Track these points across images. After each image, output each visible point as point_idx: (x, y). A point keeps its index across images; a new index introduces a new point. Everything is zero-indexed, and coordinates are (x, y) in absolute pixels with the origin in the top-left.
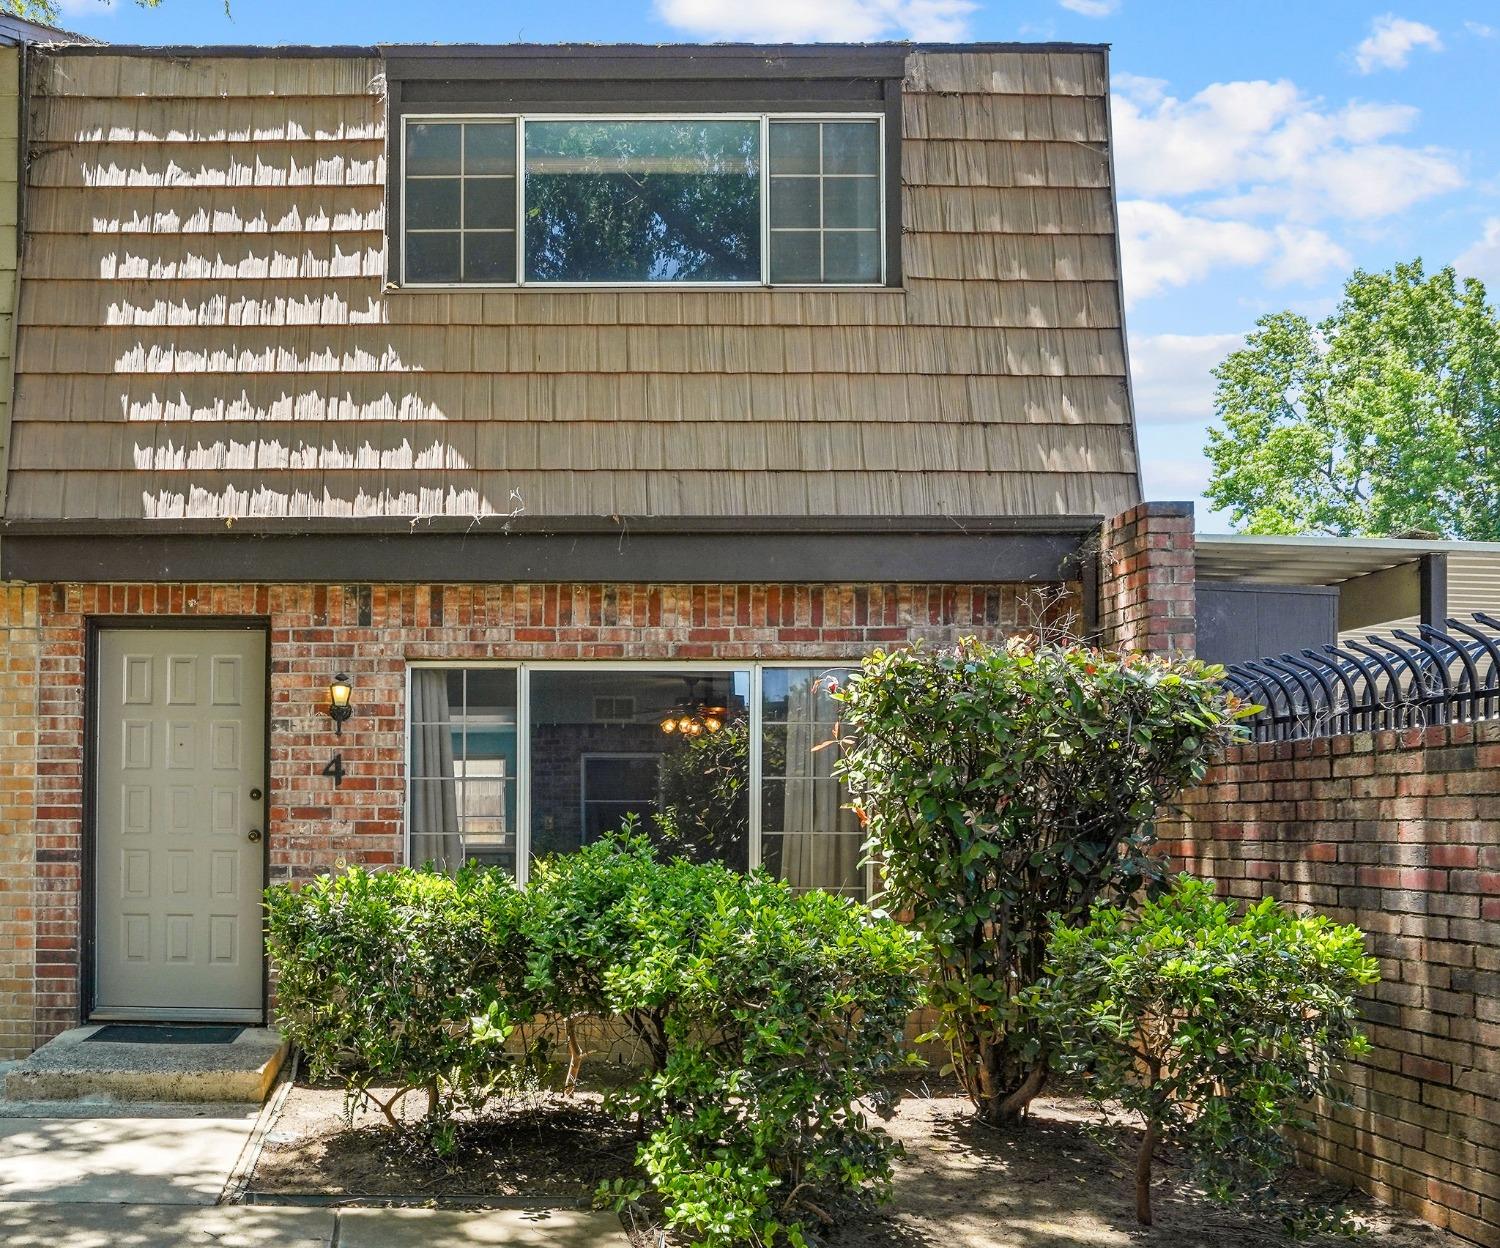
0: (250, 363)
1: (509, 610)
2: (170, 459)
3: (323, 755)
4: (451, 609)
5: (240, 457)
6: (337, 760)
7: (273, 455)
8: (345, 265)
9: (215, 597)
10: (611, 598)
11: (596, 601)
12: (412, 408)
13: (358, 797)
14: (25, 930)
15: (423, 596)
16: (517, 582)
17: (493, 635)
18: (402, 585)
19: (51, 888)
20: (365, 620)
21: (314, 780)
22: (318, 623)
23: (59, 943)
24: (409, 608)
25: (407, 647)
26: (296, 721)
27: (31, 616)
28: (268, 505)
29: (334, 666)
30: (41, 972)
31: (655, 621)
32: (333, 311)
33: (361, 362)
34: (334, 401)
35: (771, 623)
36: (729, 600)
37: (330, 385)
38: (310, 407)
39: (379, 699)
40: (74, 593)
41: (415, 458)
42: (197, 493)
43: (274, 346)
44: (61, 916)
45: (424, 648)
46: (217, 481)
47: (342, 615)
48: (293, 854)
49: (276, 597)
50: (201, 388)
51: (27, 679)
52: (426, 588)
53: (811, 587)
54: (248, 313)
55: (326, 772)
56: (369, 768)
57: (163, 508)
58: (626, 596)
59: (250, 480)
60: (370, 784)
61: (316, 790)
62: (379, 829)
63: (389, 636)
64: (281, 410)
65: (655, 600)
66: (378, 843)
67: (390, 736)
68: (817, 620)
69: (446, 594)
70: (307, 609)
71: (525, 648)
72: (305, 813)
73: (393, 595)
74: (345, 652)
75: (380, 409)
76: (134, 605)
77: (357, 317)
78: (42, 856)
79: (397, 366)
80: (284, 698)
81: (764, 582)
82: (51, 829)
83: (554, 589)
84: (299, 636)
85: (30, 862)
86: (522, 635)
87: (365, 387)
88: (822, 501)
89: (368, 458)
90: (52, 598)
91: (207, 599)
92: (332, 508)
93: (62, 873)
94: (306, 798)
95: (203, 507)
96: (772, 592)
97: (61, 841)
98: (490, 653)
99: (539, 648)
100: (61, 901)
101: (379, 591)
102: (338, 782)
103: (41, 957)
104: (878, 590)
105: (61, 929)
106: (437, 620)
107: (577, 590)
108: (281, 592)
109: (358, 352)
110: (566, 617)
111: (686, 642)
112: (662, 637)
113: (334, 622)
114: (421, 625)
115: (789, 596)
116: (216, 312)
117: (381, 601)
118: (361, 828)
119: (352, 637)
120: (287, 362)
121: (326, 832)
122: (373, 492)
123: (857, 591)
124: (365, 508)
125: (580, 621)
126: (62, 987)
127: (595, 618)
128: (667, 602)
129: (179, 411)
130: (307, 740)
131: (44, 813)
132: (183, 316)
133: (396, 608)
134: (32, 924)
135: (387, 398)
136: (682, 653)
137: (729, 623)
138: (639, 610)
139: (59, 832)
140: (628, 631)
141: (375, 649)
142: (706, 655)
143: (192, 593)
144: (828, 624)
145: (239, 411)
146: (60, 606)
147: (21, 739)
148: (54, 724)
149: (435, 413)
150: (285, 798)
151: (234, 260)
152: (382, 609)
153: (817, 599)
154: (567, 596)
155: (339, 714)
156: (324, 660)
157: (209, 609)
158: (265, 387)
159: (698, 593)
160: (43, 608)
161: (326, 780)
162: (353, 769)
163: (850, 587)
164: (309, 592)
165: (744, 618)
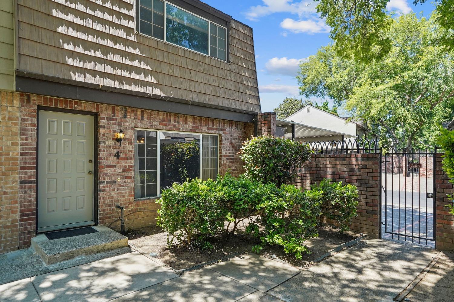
1: (158, 118)
3: (114, 151)
4: (146, 116)
6: (118, 153)
9: (83, 105)
10: (178, 117)
11: (175, 118)
13: (123, 162)
14: (15, 208)
15: (139, 112)
16: (160, 111)
17: (155, 123)
18: (134, 109)
19: (26, 192)
20: (125, 116)
21: (112, 158)
22: (113, 116)
23: (29, 210)
24: (136, 114)
25: (136, 124)
26: (107, 142)
27: (16, 103)
29: (117, 128)
30: (21, 221)
31: (186, 123)
35: (206, 126)
36: (199, 120)
39: (128, 137)
40: (34, 98)
44: (30, 201)
45: (139, 125)
47: (119, 115)
48: (106, 178)
49: (101, 107)
51: (15, 124)
52: (140, 110)
53: (212, 119)
55: (115, 156)
56: (126, 155)
58: (181, 117)
60: (126, 159)
61: (113, 160)
62: (128, 170)
63: (131, 121)
65: (186, 118)
66: (129, 174)
67: (131, 147)
68: (213, 126)
69: (145, 112)
70: (110, 112)
71: (161, 127)
72: (109, 167)
73: (132, 111)
74: (120, 124)
76: (56, 104)
78: (21, 183)
80: (104, 135)
81: (205, 117)
82: (26, 173)
83: (167, 114)
84: (108, 119)
85: (17, 185)
86: (161, 124)
90: (26, 98)
91: (81, 106)
93: (30, 187)
94: (110, 163)
96: (206, 119)
97: (30, 177)
98: (154, 128)
99: (164, 127)
100: (30, 196)
101: (129, 110)
102: (118, 158)
103: (21, 216)
104: (222, 121)
105: (30, 205)
106: (142, 119)
107: (172, 114)
108: (103, 106)
110: (170, 121)
111: (191, 128)
112: (187, 127)
113: (117, 116)
114: (139, 119)
115: (209, 120)
117: (129, 112)
118: (124, 170)
119: (122, 120)
121: (115, 171)
123: (219, 121)
125: (172, 122)
126: (30, 224)
127: (175, 122)
128: (188, 120)
130: (110, 147)
131: (22, 168)
133: (133, 114)
134: (18, 205)
136: (191, 131)
137: (199, 125)
138: (183, 121)
139: (29, 174)
140: (181, 125)
141: (127, 124)
142: (194, 131)
143: (76, 103)
144: (214, 127)
146: (28, 101)
147: (13, 144)
148: (27, 139)
150: (104, 163)
152: (129, 114)
153: (213, 121)
154: (170, 116)
155: (119, 140)
156: (114, 126)
157: (82, 109)
159: (194, 118)
160: (22, 101)
161: (115, 158)
162: (122, 155)
163: (218, 120)
164: (111, 107)
165: (201, 124)
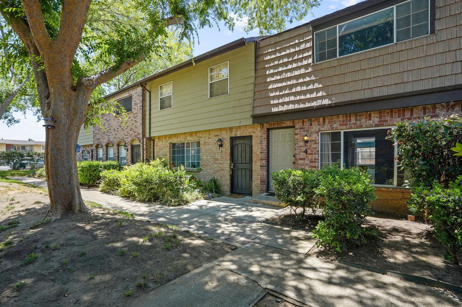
0: (289, 83)
1: (338, 120)
2: (276, 102)
3: (304, 149)
4: (327, 121)
5: (287, 99)
6: (306, 150)
7: (292, 98)
8: (305, 62)
9: (286, 123)
10: (360, 116)
11: (356, 117)
12: (316, 86)
13: (310, 156)
14: (258, 178)
15: (321, 120)
16: (340, 115)
17: (335, 125)
18: (317, 118)
19: (262, 171)
20: (311, 125)
21: (302, 153)
22: (303, 126)
23: (263, 180)
24: (319, 122)
25: (319, 129)
26: (299, 143)
27: (259, 129)
28: (291, 107)
29: (306, 133)
30: (261, 184)
31: (370, 119)
32: (303, 71)
33: (308, 79)
34: (302, 87)
35: (399, 117)
36: (388, 113)
37: (302, 84)
38: (299, 89)
39: (313, 139)
40: (265, 125)
41: (316, 95)
42: (280, 106)
43: (293, 80)
44: (263, 175)
45: (322, 129)
46: (283, 104)
47: (307, 124)
48: (299, 166)
49: (296, 122)
50: (281, 89)
51: (258, 139)
52: (322, 118)
53: (410, 108)
54: (289, 75)
55: (304, 152)
56: (312, 151)
57: (274, 110)
58: (363, 115)
59: (288, 103)
60: (312, 154)
61: (303, 155)
62: (314, 162)
63: (315, 127)
64: (294, 90)
65: (370, 115)
66: (314, 164)
67: (316, 145)
68: (412, 115)
69: (326, 119)
70: (301, 124)
71: (341, 127)
72: (301, 159)
73: (316, 120)
74: (308, 131)
75: (311, 87)
76: (274, 126)
77: (307, 71)
78: (261, 166)
79: (314, 78)
80: (297, 139)
81: (397, 108)
82: (262, 162)
83: (347, 115)
84: (300, 128)
85: (259, 167)
86: (341, 125)
87: (307, 84)
88: (409, 89)
89: (308, 96)
90: (262, 126)
91: (285, 124)
92: (302, 106)
93: (263, 169)
94: (301, 157)
95: (281, 109)
96: (399, 111)
97: (263, 164)
98: (334, 129)
99: (344, 127)
100: (263, 173)
101: (313, 119)
102: (306, 154)
103: (261, 182)
104: (430, 106)
105: (263, 178)
106: (324, 124)
107: (352, 115)
108: (297, 121)
109: (307, 77)
110: (350, 120)
111: (378, 123)
112: (371, 122)
113: (305, 126)
114: (321, 125)
115: (404, 110)
116: (284, 76)
117: (314, 121)
118: (311, 162)
119: (309, 128)
120: (295, 82)
121: (304, 162)
122: (309, 102)
123: (423, 108)
124: (307, 105)
125: (353, 121)
126: (264, 187)
127: (356, 120)
128: (373, 115)
129: (278, 93)
130: (301, 147)
131: (261, 160)
132: (279, 77)
133: (316, 122)
134: (259, 177)
135: (312, 85)
136: (376, 125)
137: (388, 118)
138: (366, 117)
139: (263, 162)
140: (364, 122)
141: (313, 130)
142: (382, 125)
143: (282, 123)
144: (414, 116)
145: (287, 92)
146: (263, 127)
147: (258, 148)
148: (262, 146)
149: (321, 86)
150: (298, 156)
151: (286, 66)
152: (314, 122)
153: (412, 111)
154: (350, 116)
155: (306, 142)
156: (304, 133)
157: (284, 125)
158: (291, 87)
159: (380, 112)
160: (261, 128)
161: (304, 153)
162: (309, 152)
163: (421, 106)
164: (301, 121)
165: (392, 116)
